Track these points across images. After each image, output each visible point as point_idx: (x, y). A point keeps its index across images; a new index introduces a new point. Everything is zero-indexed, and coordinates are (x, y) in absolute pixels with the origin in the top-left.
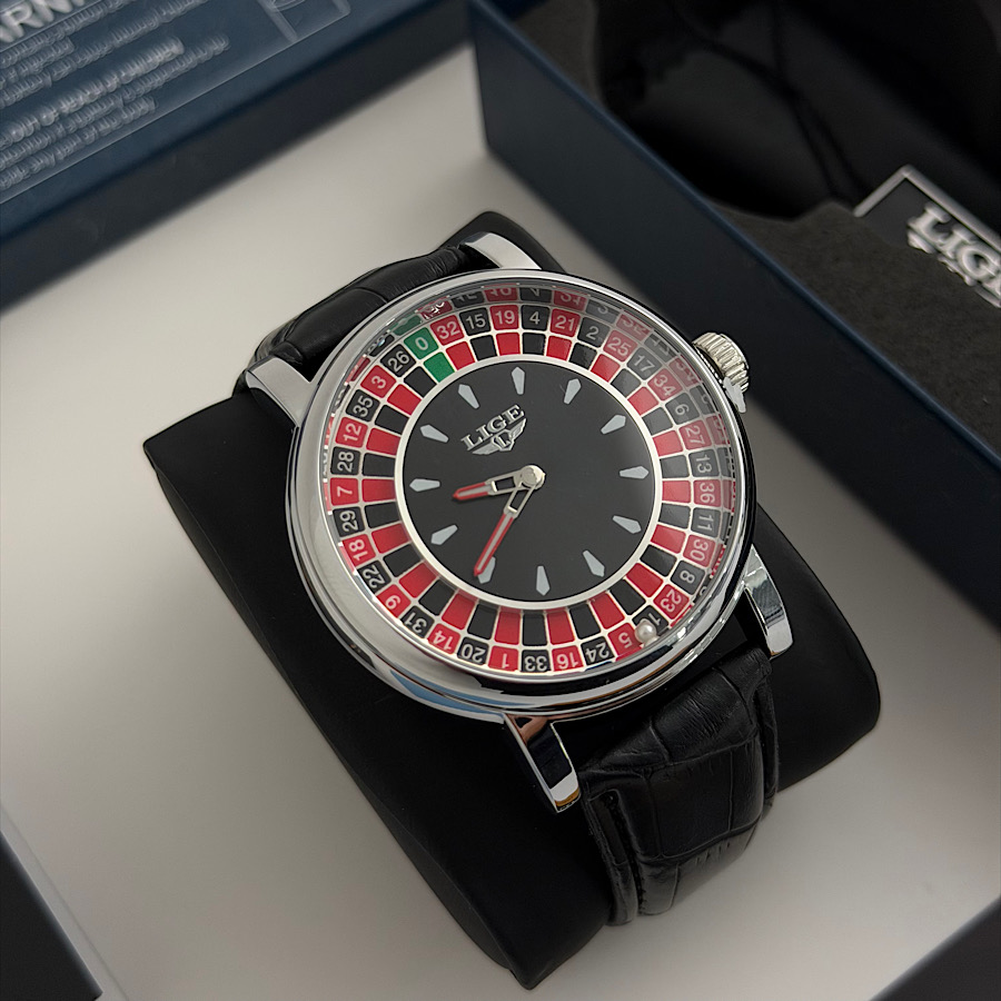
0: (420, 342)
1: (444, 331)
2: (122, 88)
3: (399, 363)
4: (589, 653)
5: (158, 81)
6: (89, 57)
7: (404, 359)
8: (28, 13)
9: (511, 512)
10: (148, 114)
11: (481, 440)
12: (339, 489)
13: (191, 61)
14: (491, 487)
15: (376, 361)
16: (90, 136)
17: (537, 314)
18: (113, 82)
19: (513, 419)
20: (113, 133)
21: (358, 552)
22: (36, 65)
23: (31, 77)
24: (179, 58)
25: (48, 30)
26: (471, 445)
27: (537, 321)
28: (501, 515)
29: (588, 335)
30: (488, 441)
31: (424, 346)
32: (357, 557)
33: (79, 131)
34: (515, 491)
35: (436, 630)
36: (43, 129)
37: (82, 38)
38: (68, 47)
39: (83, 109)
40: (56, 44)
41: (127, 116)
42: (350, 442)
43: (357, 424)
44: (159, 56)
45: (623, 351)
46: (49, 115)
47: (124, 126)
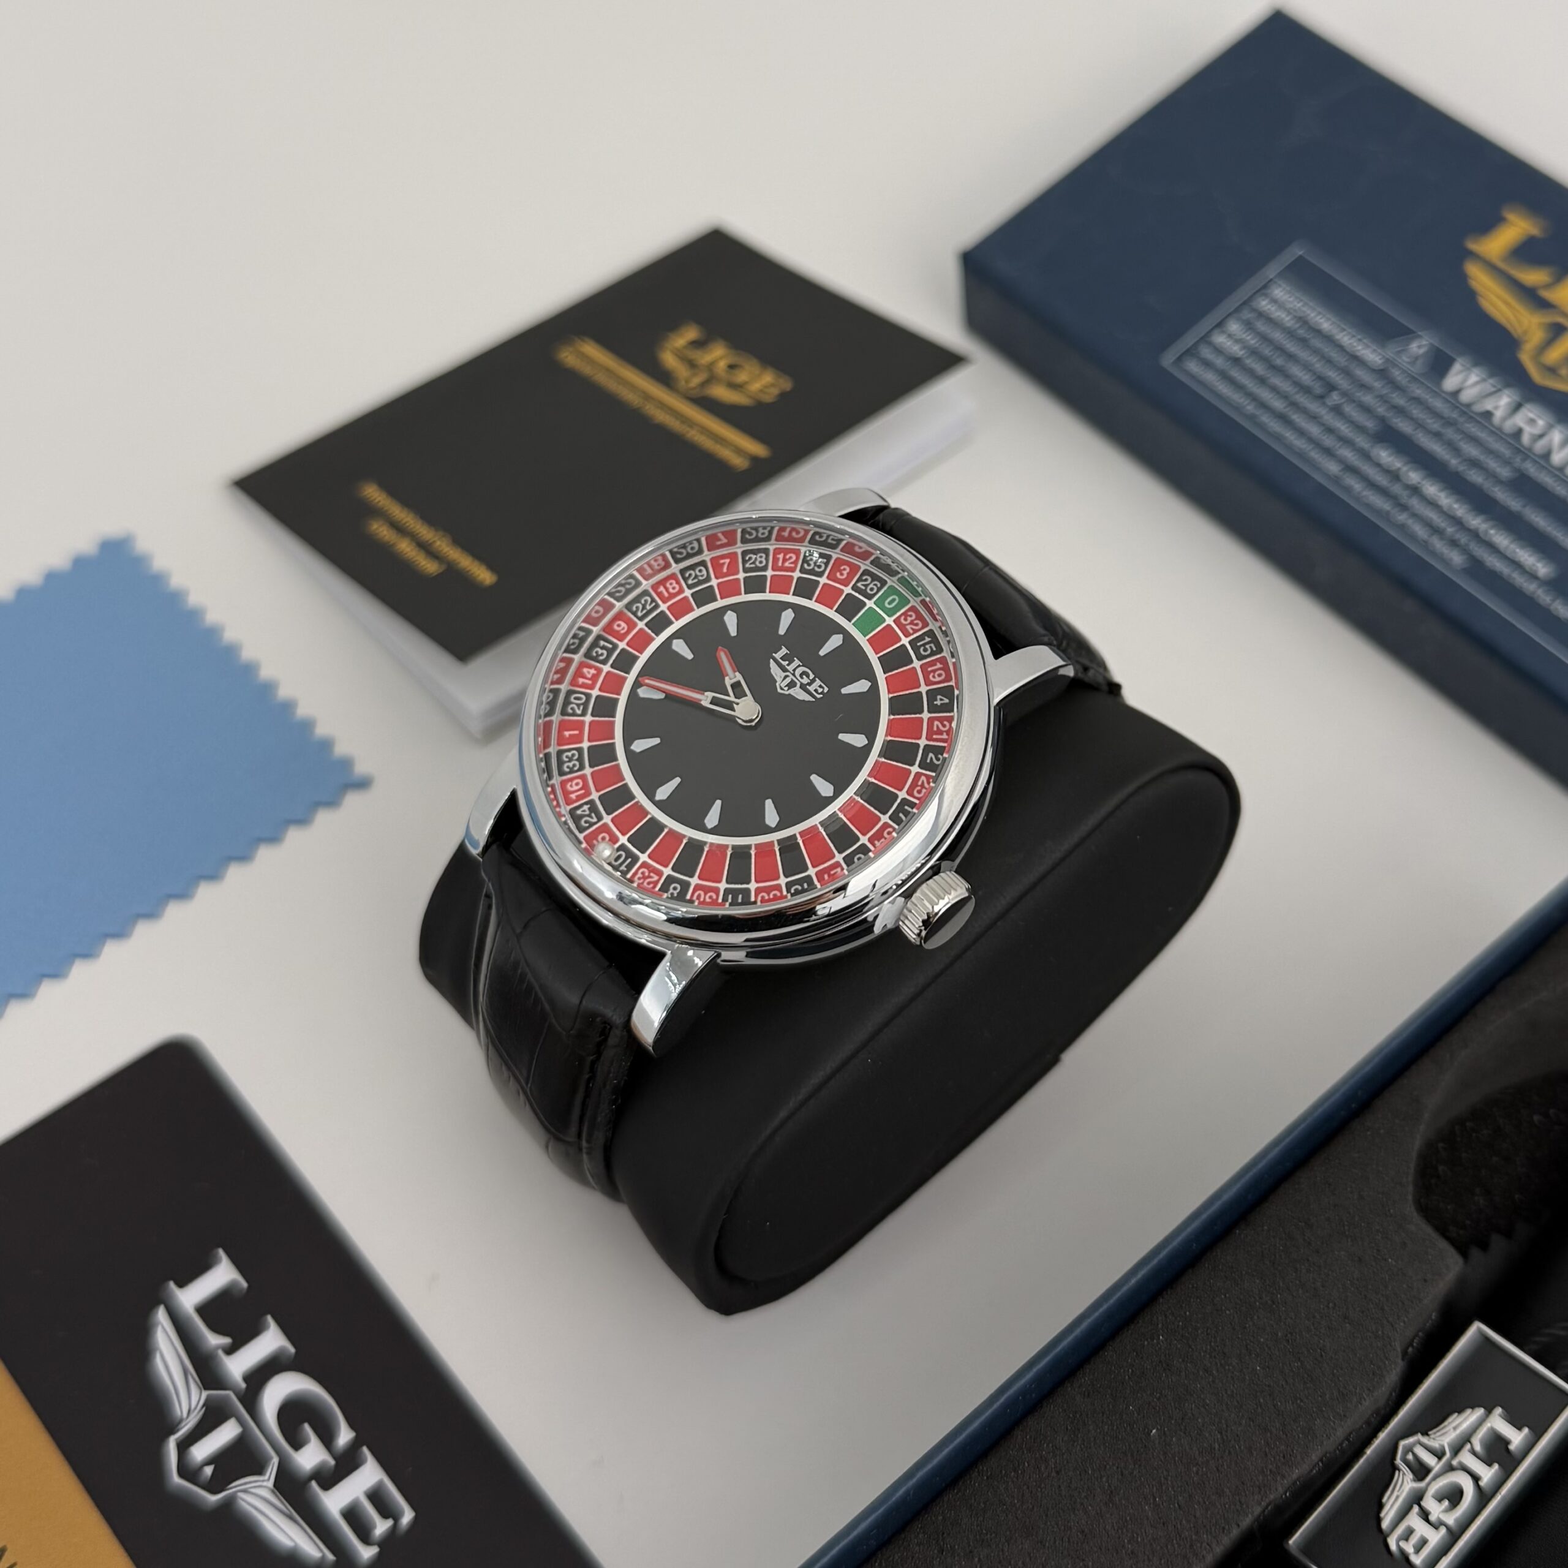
0: (894, 600)
1: (909, 619)
2: (1475, 535)
3: (866, 586)
4: (586, 807)
5: (1493, 562)
6: (1501, 495)
7: (872, 589)
8: (1537, 431)
9: (705, 699)
10: (1446, 562)
11: (785, 663)
12: (727, 561)
13: (1530, 587)
14: (732, 677)
15: (864, 566)
16: (1402, 517)
17: (946, 701)
18: (1476, 522)
19: (811, 688)
20: (1413, 537)
21: (667, 589)
22: (1472, 451)
23: (1456, 451)
24: (1533, 576)
25: (1525, 453)
26: (778, 656)
27: (938, 703)
28: (703, 690)
29: (931, 755)
30: (784, 670)
31: (890, 603)
32: (662, 589)
33: (1404, 508)
34: (732, 698)
35: (596, 668)
36: (1395, 476)
37: (1523, 485)
38: (1505, 473)
39: (1433, 504)
40: (1507, 462)
41: (1438, 545)
42: (775, 560)
43: (796, 562)
44: (1527, 557)
45: (919, 792)
46: (1414, 476)
47: (1425, 545)
